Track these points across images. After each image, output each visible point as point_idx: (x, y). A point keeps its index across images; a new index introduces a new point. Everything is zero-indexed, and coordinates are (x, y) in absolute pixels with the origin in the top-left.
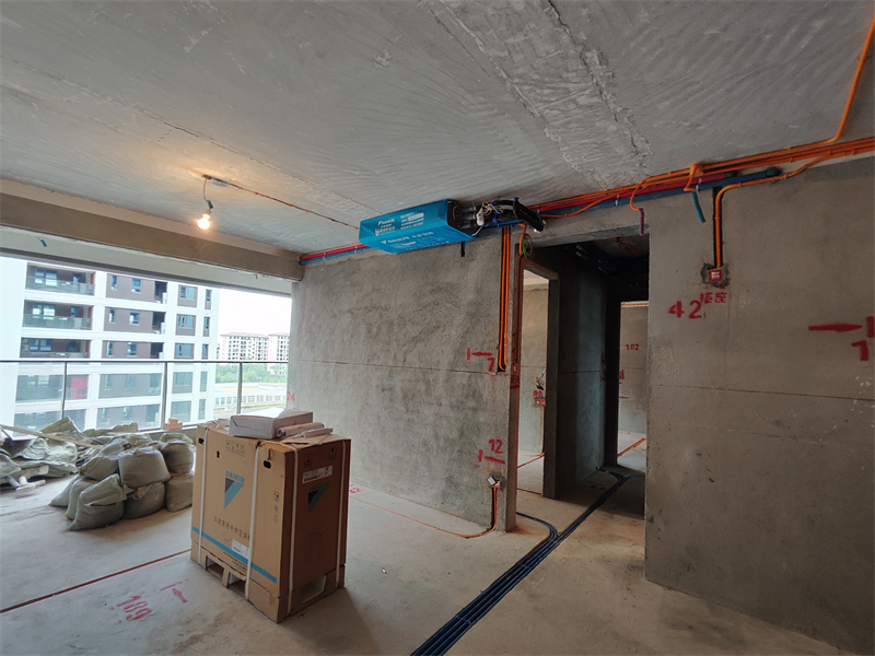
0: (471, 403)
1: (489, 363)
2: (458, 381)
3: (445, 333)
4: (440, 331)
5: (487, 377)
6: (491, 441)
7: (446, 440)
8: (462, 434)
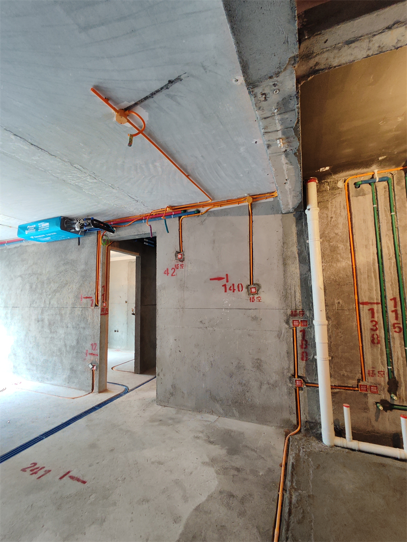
0: (82, 325)
1: (91, 302)
2: (76, 314)
3: (70, 287)
4: (68, 286)
5: (90, 310)
6: (92, 345)
7: (70, 347)
8: (78, 343)
